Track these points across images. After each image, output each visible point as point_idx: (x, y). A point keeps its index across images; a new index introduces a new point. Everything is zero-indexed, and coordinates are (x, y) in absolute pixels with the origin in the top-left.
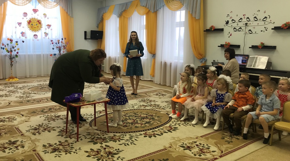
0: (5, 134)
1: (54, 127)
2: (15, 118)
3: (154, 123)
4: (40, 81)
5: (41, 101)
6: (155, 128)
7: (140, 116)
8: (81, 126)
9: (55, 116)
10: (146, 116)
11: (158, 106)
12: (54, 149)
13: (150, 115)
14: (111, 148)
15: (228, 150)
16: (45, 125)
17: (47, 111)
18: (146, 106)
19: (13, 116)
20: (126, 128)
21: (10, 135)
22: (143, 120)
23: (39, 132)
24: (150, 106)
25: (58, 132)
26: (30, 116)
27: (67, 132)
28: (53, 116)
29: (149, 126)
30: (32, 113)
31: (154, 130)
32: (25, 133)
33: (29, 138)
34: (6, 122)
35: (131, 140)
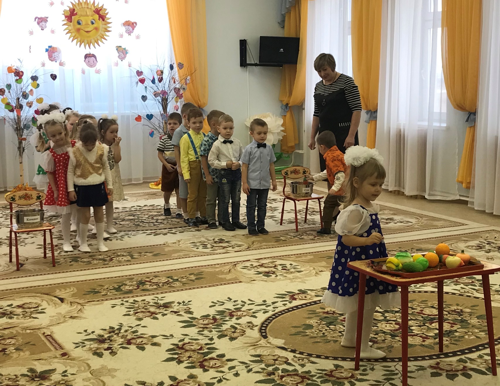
0: (17, 349)
1: (153, 337)
2: (40, 308)
3: (467, 337)
5: (111, 260)
6: (470, 351)
7: (421, 313)
8: (235, 335)
9: (155, 303)
13: (455, 311)
16: (127, 328)
17: (131, 288)
19: (35, 301)
21: (31, 354)
22: (431, 324)
23: (112, 347)
24: (455, 283)
25: (167, 351)
26: (83, 303)
27: (194, 351)
28: (149, 303)
29: (449, 345)
30: (89, 292)
31: (465, 357)
32: (72, 350)
33: (85, 365)
34: (15, 317)
35: (390, 382)
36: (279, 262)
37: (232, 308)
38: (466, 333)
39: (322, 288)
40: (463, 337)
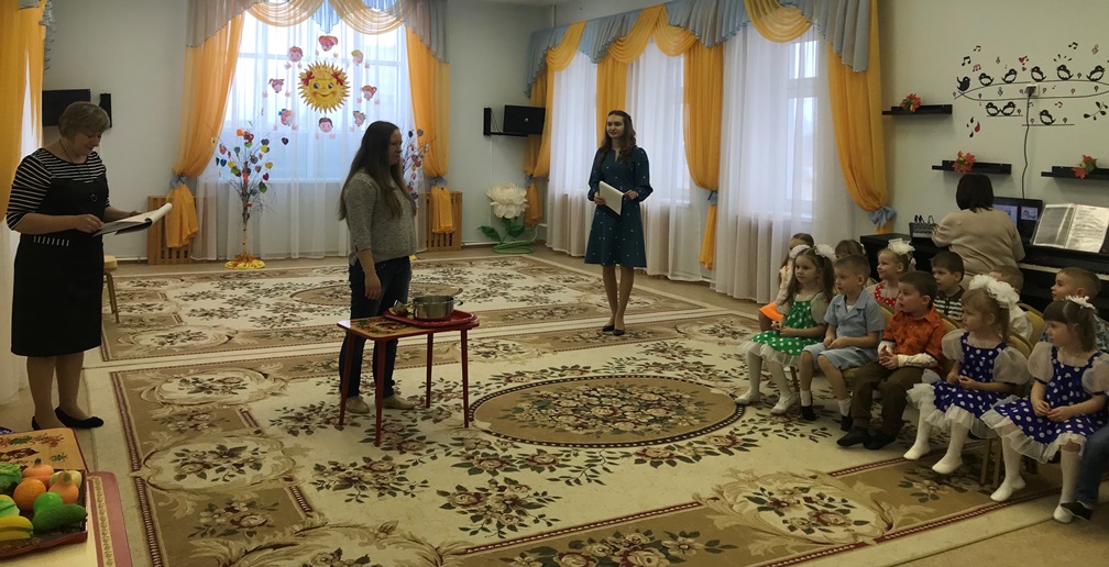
0: (210, 425)
2: (242, 383)
3: (680, 424)
4: (333, 271)
5: (325, 335)
6: (680, 438)
7: (638, 398)
8: (441, 417)
10: (660, 399)
11: (708, 368)
12: (346, 479)
13: (673, 397)
14: (521, 487)
15: (912, 522)
18: (665, 367)
19: (237, 376)
20: (582, 432)
21: (223, 431)
22: (646, 410)
23: (309, 426)
24: (681, 368)
26: (288, 380)
27: (394, 432)
29: (661, 432)
30: (296, 369)
31: (674, 444)
32: (268, 428)
33: (278, 443)
34: (214, 392)
36: (501, 342)
37: (443, 389)
38: (680, 419)
39: (541, 371)
40: (676, 424)
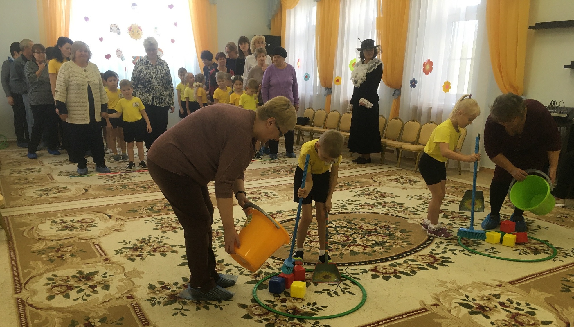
0: (72, 256)
1: (173, 246)
2: (94, 223)
3: (394, 246)
5: (149, 187)
6: (398, 257)
7: (361, 228)
10: (375, 229)
11: (401, 206)
12: (172, 296)
13: (384, 226)
14: (296, 299)
16: (155, 239)
17: (160, 208)
18: (373, 206)
19: (90, 217)
21: (81, 260)
22: (369, 237)
23: (142, 254)
24: (383, 206)
25: (182, 257)
26: (125, 219)
28: (172, 219)
29: (383, 252)
30: (130, 211)
31: (395, 262)
32: (113, 257)
33: (121, 268)
34: (75, 229)
35: (343, 282)
36: (263, 191)
38: (394, 243)
39: (292, 210)
40: (392, 246)
